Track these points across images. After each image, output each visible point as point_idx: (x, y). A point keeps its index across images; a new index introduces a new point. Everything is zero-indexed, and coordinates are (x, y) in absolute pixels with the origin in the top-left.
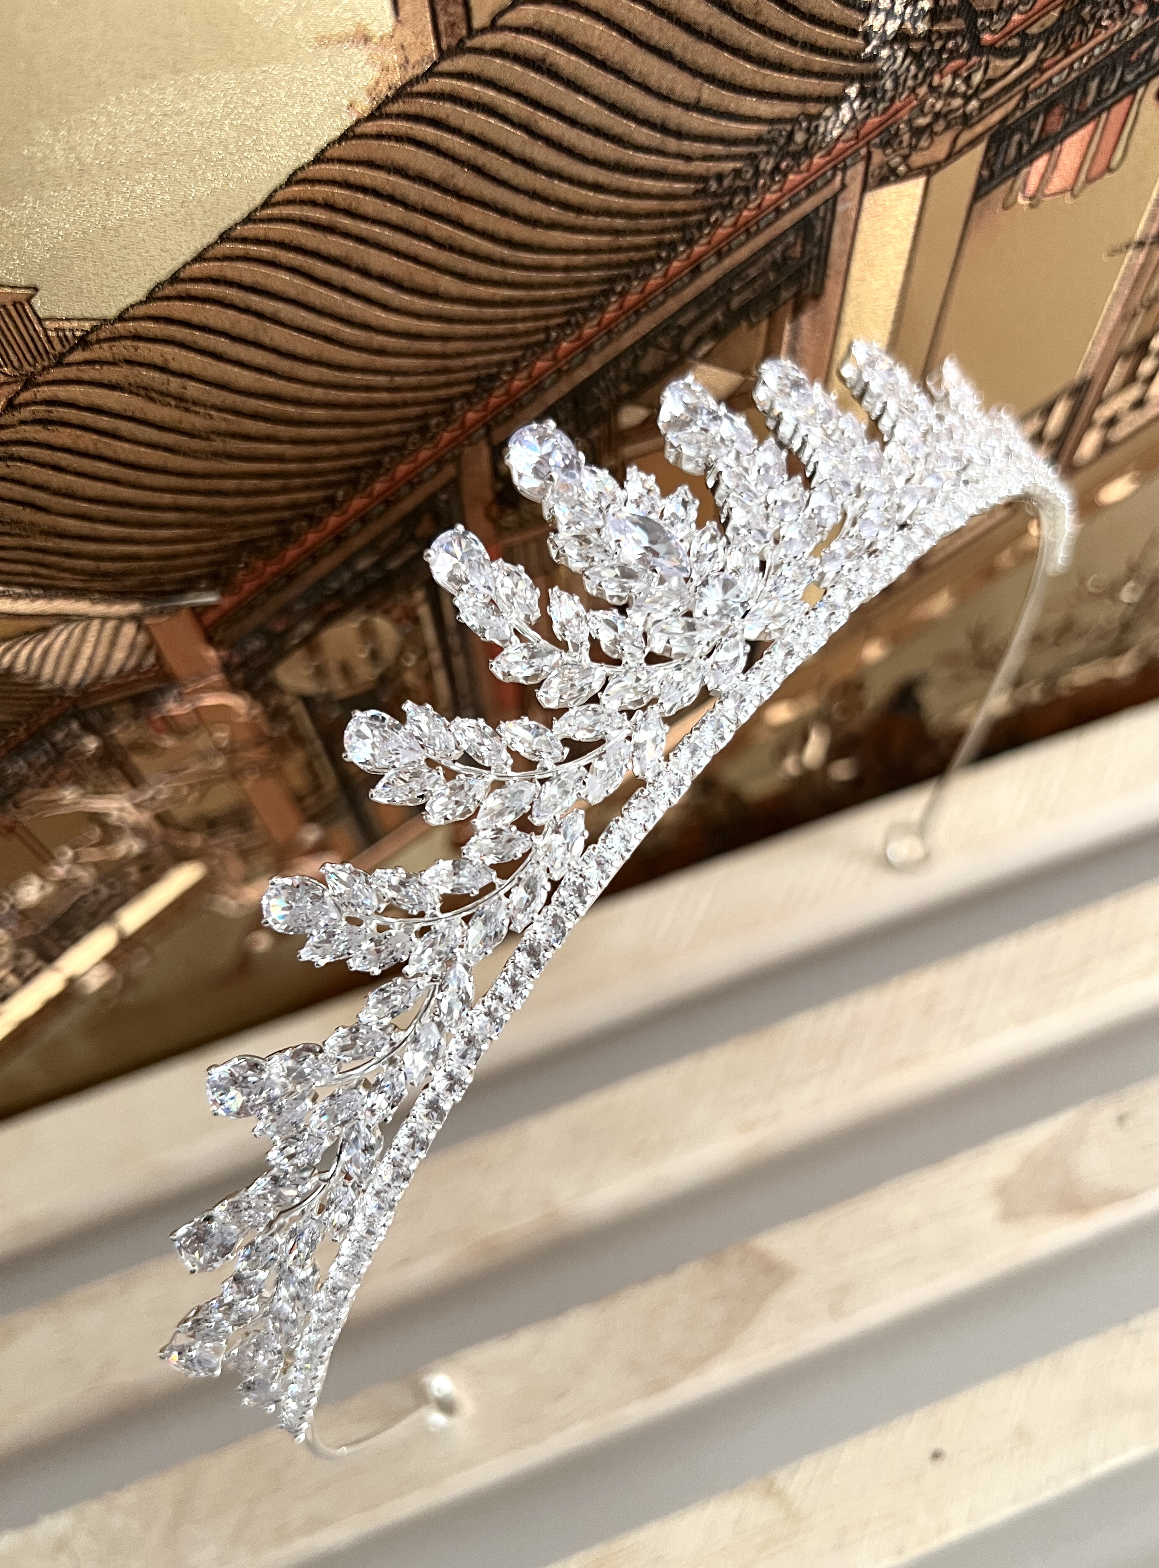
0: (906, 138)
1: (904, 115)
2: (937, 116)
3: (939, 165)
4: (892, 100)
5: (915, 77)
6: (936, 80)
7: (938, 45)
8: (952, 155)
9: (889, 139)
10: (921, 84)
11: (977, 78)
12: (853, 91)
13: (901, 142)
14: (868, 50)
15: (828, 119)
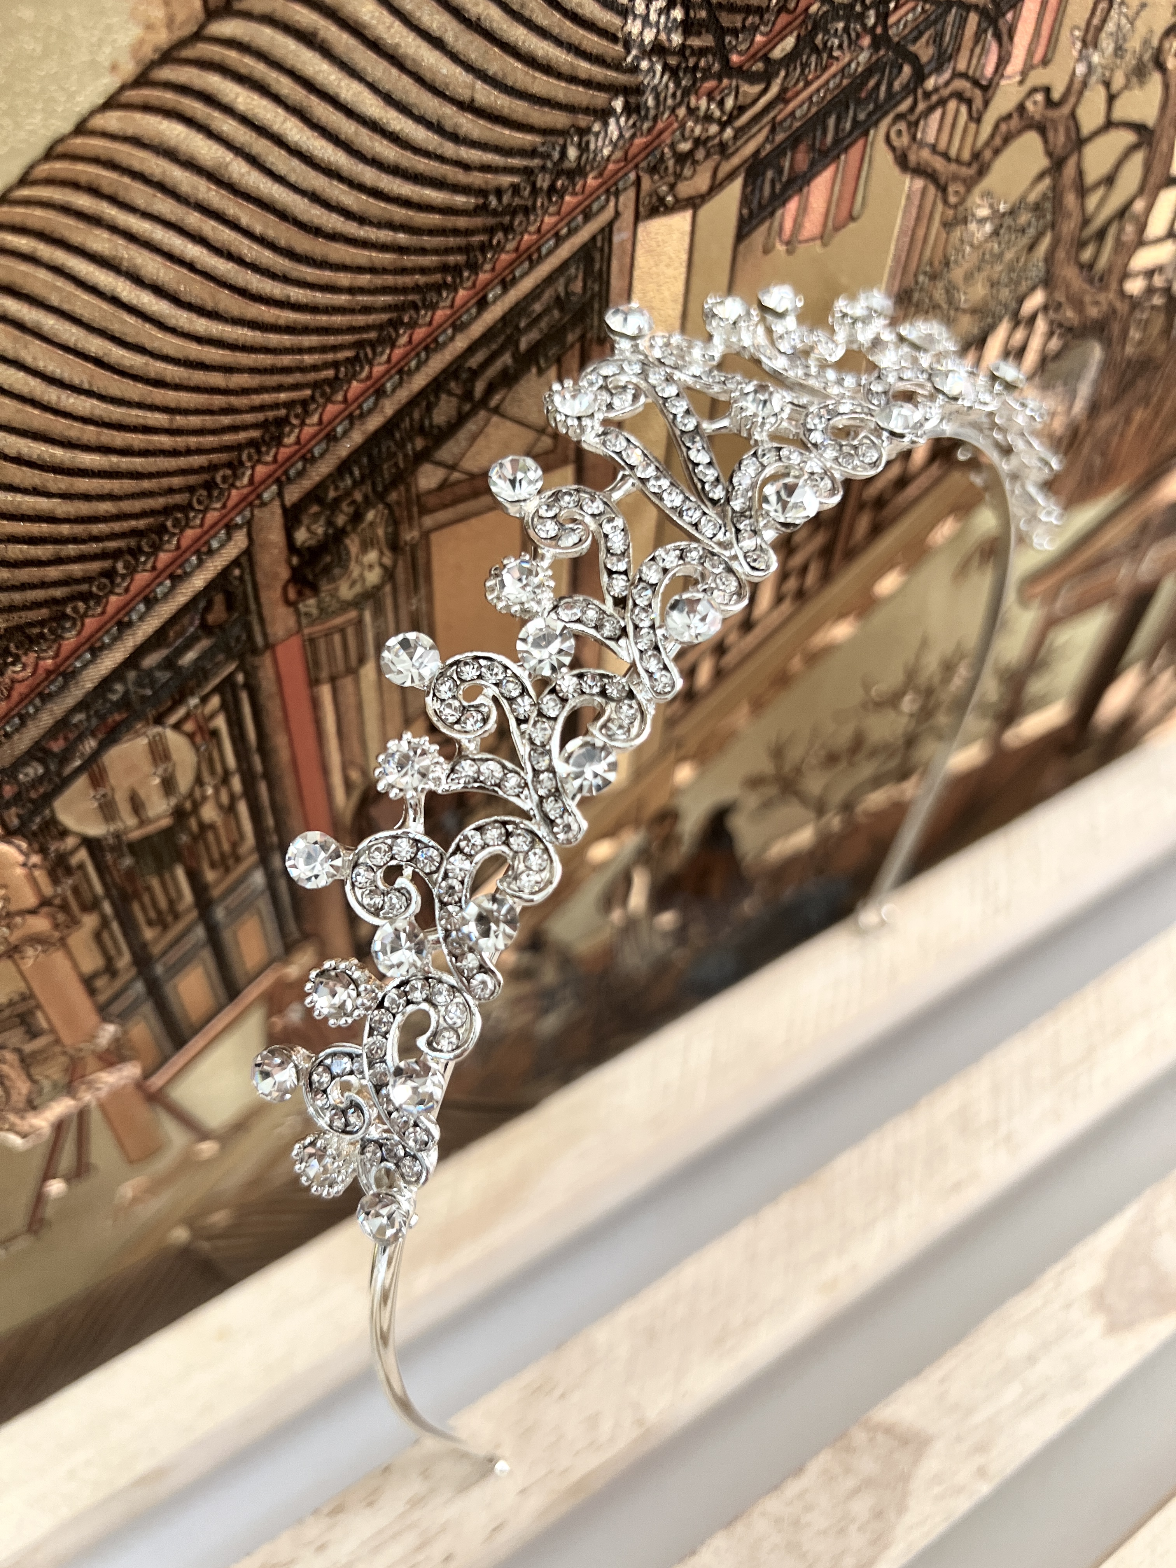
0: (671, 163)
1: (668, 138)
2: (698, 142)
3: (703, 198)
4: (655, 119)
5: (674, 95)
6: (693, 101)
7: (692, 62)
8: (714, 188)
9: (655, 163)
10: (680, 104)
11: (729, 103)
12: (618, 104)
13: (666, 168)
14: (629, 59)
15: (597, 135)
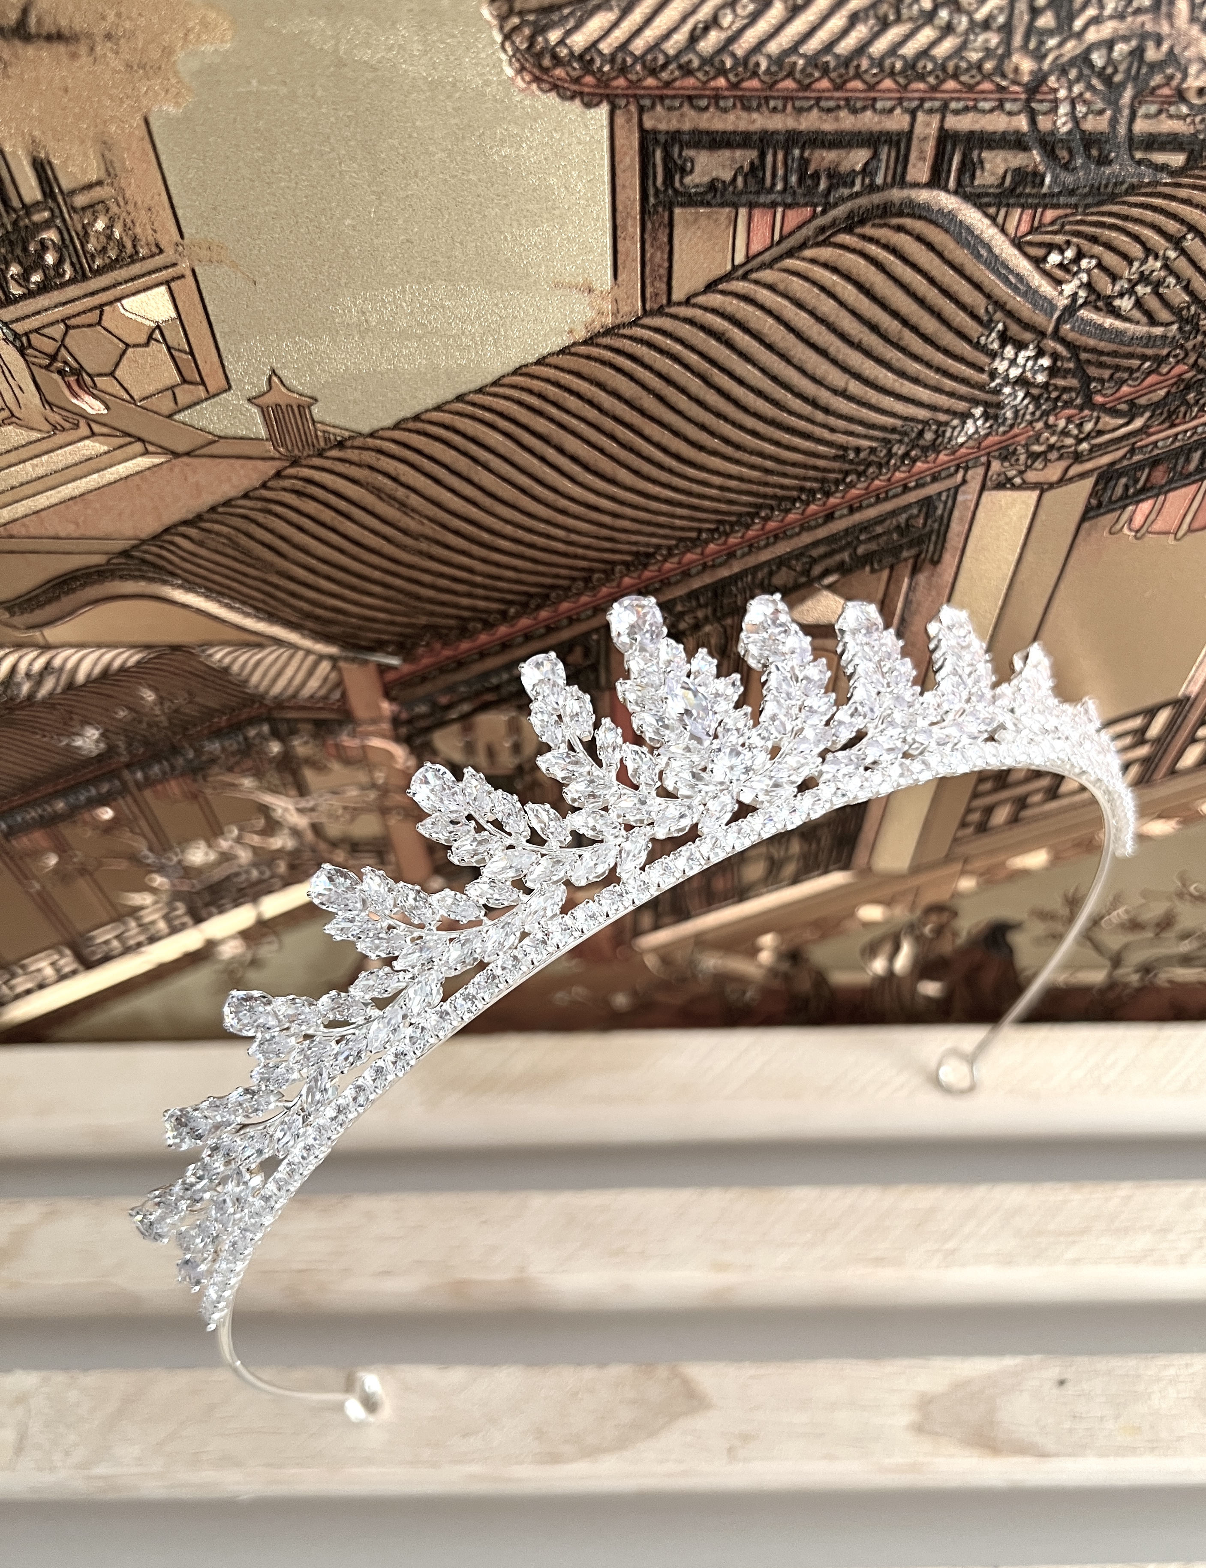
0: (1023, 458)
1: (1022, 439)
2: (1051, 447)
3: (1052, 486)
4: (1012, 426)
5: (1033, 414)
6: (1051, 420)
7: (1054, 395)
8: (1063, 481)
9: (1006, 454)
10: (1038, 420)
11: (1087, 427)
12: (978, 411)
13: (1018, 460)
14: (993, 385)
15: (954, 428)
